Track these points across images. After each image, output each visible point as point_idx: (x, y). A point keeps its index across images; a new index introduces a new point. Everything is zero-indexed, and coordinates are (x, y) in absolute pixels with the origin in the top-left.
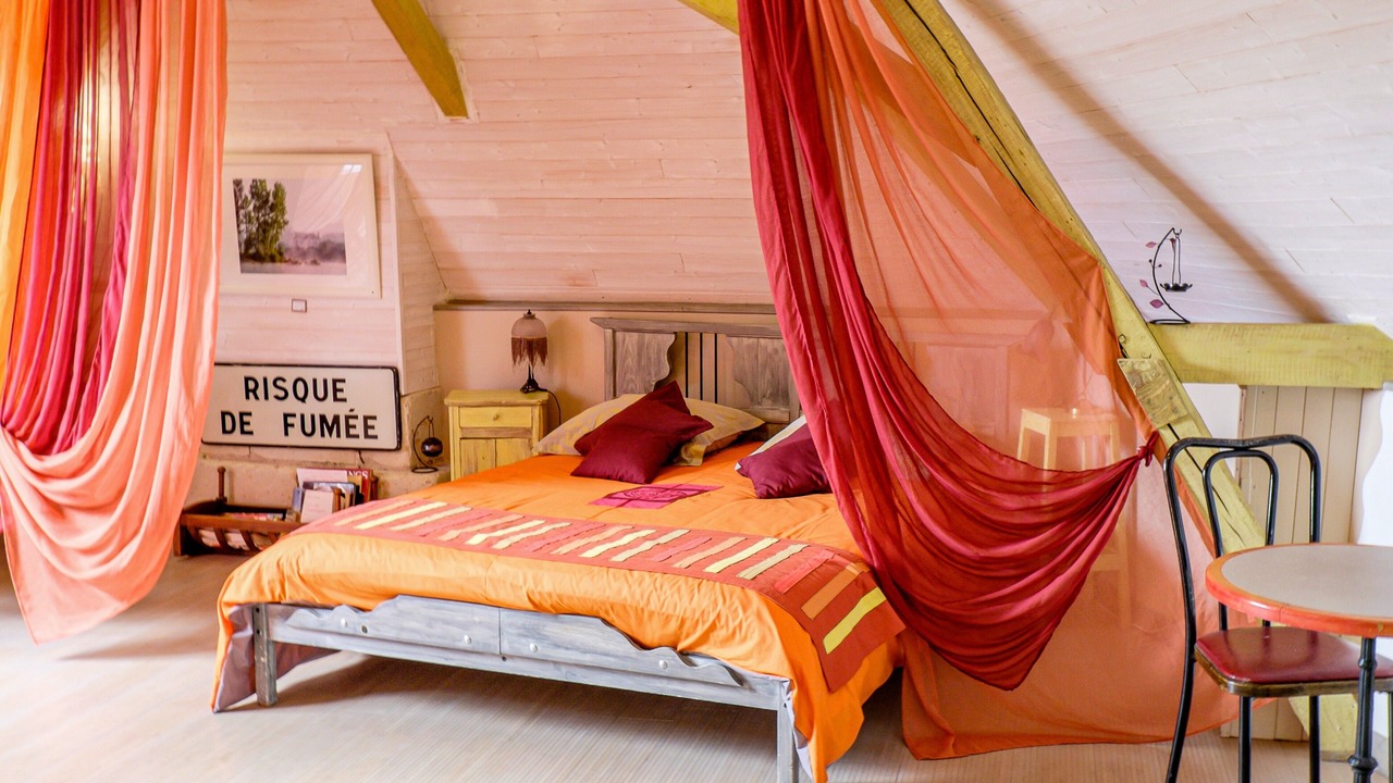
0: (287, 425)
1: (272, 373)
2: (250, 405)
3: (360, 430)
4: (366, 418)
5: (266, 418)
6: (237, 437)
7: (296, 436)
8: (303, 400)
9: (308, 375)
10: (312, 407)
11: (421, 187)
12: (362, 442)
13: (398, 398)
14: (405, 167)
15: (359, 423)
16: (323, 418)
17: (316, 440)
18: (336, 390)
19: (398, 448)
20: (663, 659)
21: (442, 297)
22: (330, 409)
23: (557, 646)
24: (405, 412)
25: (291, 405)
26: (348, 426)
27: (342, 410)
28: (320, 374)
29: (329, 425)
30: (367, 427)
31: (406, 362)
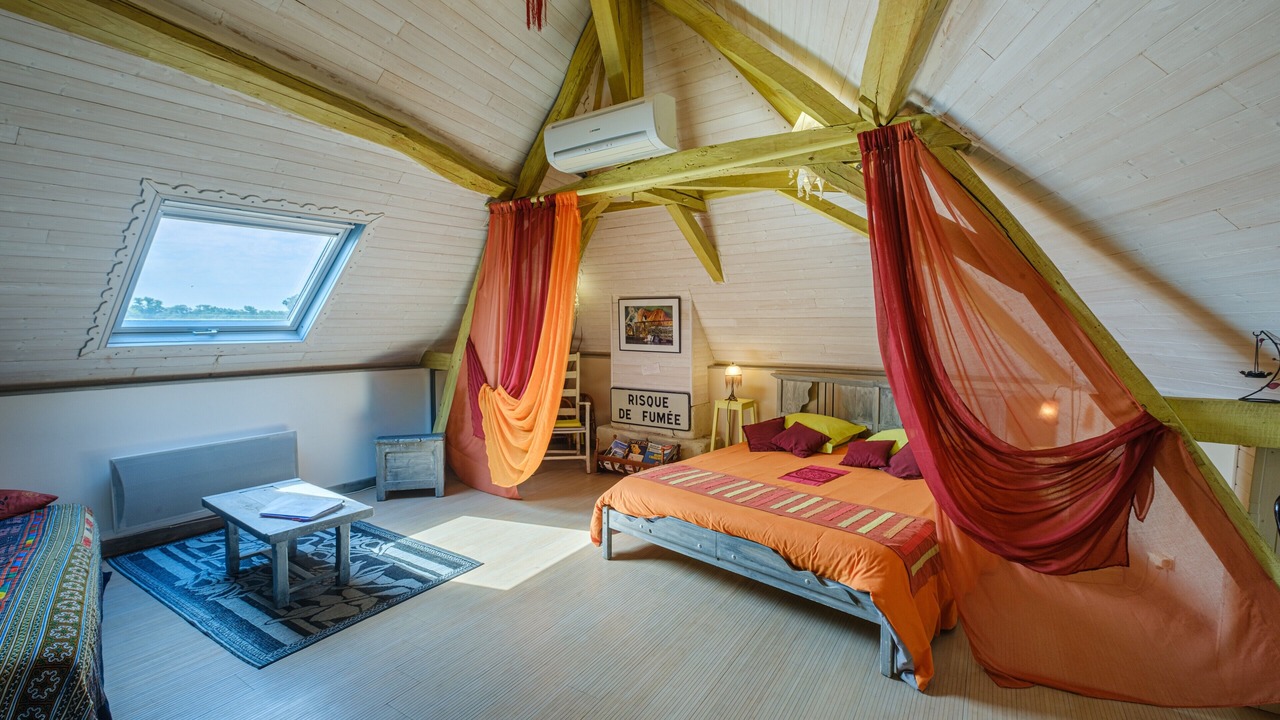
0: (644, 416)
1: (639, 393)
2: (630, 407)
3: (673, 421)
4: (676, 415)
5: (636, 412)
6: (625, 420)
7: (647, 421)
8: (651, 406)
9: (653, 395)
10: (654, 409)
11: (701, 314)
12: (674, 426)
13: (690, 407)
14: (696, 305)
15: (673, 417)
16: (658, 414)
17: (655, 424)
18: (664, 402)
19: (689, 430)
20: (807, 577)
21: (711, 363)
22: (661, 410)
23: (746, 558)
24: (693, 413)
25: (646, 408)
26: (669, 419)
27: (666, 411)
28: (658, 395)
29: (661, 418)
30: (676, 420)
31: (694, 392)
